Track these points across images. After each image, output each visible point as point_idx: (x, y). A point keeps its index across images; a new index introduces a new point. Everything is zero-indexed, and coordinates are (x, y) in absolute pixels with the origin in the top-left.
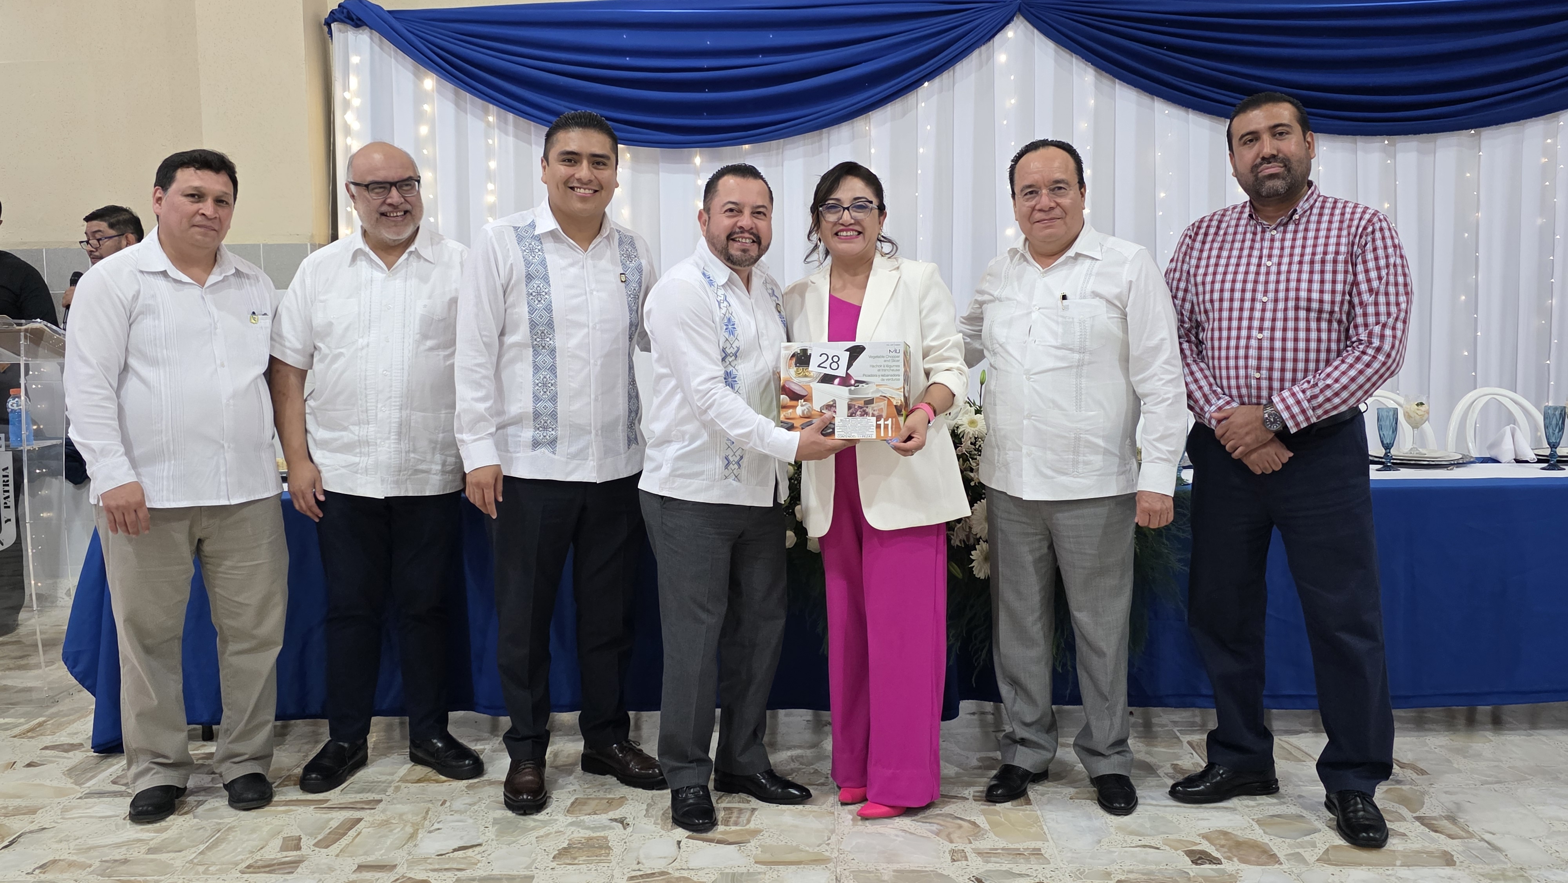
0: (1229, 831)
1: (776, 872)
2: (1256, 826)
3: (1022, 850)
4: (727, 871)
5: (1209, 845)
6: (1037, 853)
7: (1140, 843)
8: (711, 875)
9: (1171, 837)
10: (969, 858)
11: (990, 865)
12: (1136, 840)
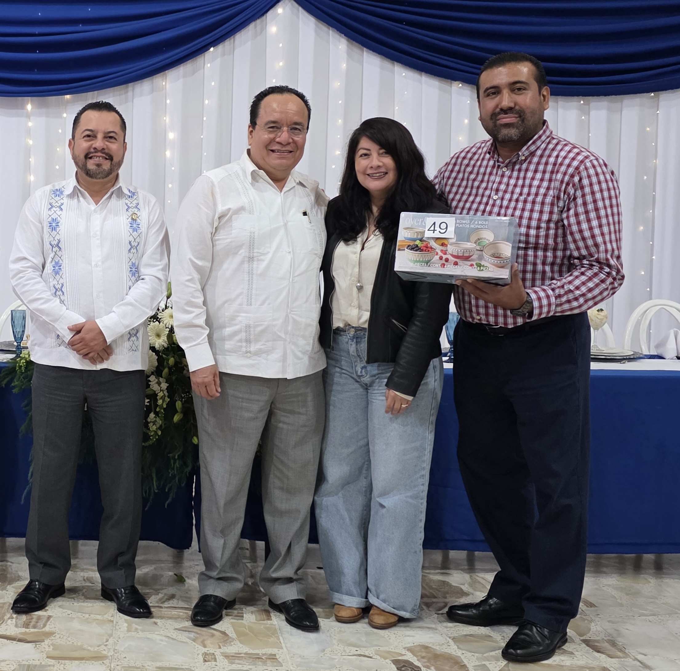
0: (430, 646)
1: (62, 665)
2: (451, 642)
3: (261, 655)
4: (24, 663)
5: (412, 656)
6: (273, 658)
7: (356, 653)
8: (11, 666)
9: (381, 649)
10: (218, 660)
11: (234, 665)
12: (353, 650)
